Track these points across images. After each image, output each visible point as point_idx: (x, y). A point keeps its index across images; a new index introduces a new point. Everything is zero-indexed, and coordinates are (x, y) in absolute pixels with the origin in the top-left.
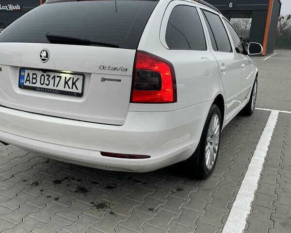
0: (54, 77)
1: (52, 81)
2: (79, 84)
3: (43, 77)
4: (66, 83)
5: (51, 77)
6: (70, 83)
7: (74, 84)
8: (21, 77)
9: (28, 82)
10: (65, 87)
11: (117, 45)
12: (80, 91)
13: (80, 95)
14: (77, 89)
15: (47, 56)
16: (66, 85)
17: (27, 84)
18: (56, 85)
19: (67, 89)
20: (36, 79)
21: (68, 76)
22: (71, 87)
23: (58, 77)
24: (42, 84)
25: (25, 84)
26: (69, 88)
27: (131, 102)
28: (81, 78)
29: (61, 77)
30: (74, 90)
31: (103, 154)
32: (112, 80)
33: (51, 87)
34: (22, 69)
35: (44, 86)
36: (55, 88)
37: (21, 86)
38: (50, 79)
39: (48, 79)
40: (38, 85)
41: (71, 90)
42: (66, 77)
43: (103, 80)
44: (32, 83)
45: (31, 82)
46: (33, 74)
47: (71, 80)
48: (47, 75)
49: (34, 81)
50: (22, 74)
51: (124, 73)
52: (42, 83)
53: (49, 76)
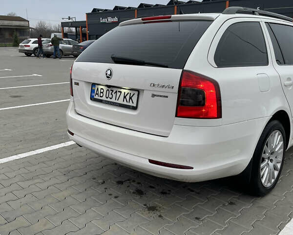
0: (116, 92)
1: (114, 95)
2: (135, 99)
3: (108, 91)
4: (125, 97)
5: (114, 91)
6: (128, 97)
7: (130, 98)
8: (92, 91)
9: (97, 95)
10: (124, 101)
11: (166, 65)
12: (135, 105)
13: (135, 108)
14: (133, 103)
15: (111, 75)
16: (125, 99)
17: (96, 97)
18: (117, 99)
19: (125, 103)
20: (102, 93)
21: (127, 91)
22: (128, 101)
25: (95, 97)
26: (127, 102)
27: (176, 116)
28: (136, 93)
29: (121, 92)
30: (131, 104)
31: (151, 161)
32: (161, 96)
33: (113, 100)
34: (94, 85)
35: (109, 99)
36: (116, 101)
37: (92, 99)
38: (113, 93)
39: (111, 94)
40: (104, 98)
41: (128, 104)
43: (153, 96)
44: (100, 96)
46: (101, 89)
48: (111, 90)
50: (93, 88)
51: (170, 90)
52: (107, 96)
53: (113, 91)
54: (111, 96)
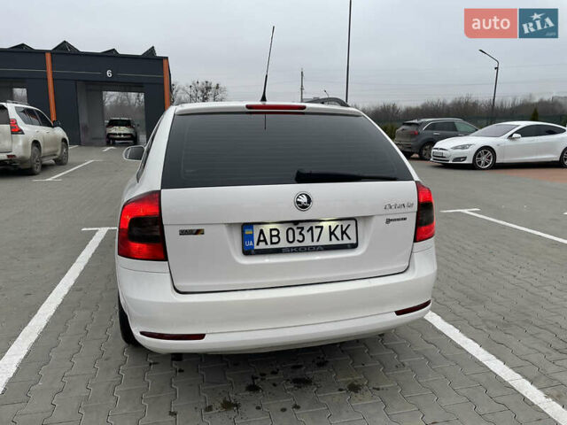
0: (311, 229)
4: (332, 233)
6: (338, 233)
7: (343, 233)
10: (331, 239)
14: (349, 239)
16: (333, 236)
19: (334, 242)
21: (333, 224)
23: (317, 227)
24: (291, 242)
25: (256, 247)
26: (338, 239)
28: (353, 223)
31: (399, 313)
35: (296, 244)
36: (315, 243)
39: (300, 233)
41: (340, 242)
42: (330, 227)
43: (388, 221)
44: (272, 243)
45: (269, 243)
46: (271, 230)
47: (339, 228)
48: (298, 228)
49: (275, 240)
52: (291, 239)
53: (302, 229)
54: (299, 237)
